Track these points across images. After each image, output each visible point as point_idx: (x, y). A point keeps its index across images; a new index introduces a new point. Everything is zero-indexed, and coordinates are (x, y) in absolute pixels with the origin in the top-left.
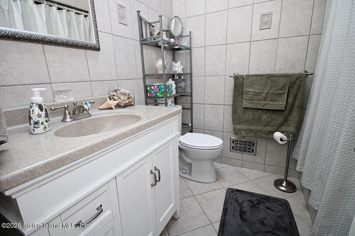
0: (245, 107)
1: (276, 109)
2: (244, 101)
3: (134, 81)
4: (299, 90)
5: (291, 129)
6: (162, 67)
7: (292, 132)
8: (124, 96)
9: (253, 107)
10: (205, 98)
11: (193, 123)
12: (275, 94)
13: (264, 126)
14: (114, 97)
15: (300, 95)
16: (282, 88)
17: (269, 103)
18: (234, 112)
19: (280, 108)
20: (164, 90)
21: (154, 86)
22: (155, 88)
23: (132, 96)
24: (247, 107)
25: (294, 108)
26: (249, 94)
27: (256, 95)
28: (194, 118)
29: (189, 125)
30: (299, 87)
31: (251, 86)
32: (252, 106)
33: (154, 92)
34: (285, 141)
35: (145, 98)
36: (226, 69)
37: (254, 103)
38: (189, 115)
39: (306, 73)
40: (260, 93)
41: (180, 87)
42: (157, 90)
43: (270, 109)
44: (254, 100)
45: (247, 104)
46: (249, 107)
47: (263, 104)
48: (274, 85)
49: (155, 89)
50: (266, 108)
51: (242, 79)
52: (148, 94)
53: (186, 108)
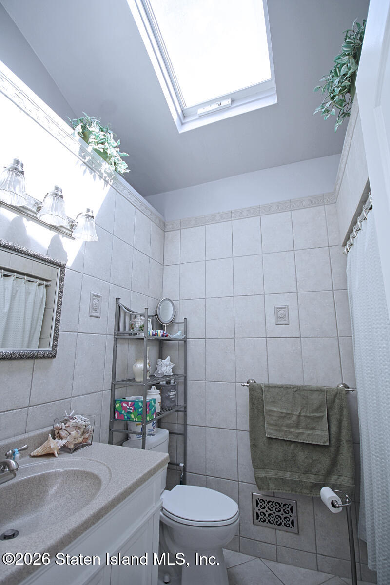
0: (269, 436)
1: (316, 443)
2: (267, 426)
3: (96, 395)
4: (342, 413)
5: (346, 480)
6: (143, 372)
7: (347, 487)
8: (77, 431)
9: (281, 437)
10: (207, 417)
11: (187, 462)
12: (309, 417)
13: (305, 474)
14: (61, 432)
15: (346, 423)
16: (318, 409)
17: (304, 432)
18: (254, 445)
19: (322, 441)
20: (142, 410)
21: (127, 402)
22: (128, 405)
23: (90, 428)
24: (272, 437)
25: (342, 443)
26: (272, 416)
27: (284, 418)
28: (188, 453)
29: (179, 465)
30: (341, 409)
31: (273, 403)
32: (279, 436)
33: (126, 412)
34: (339, 507)
35: (110, 421)
36: (237, 373)
37: (283, 431)
38: (181, 445)
39: (346, 389)
40: (289, 414)
41: (168, 398)
42: (131, 409)
43: (307, 442)
44: (282, 426)
45: (271, 432)
46: (275, 437)
47: (296, 433)
48: (306, 404)
49: (128, 407)
50: (301, 440)
51: (259, 391)
52: (116, 414)
53: (176, 432)
